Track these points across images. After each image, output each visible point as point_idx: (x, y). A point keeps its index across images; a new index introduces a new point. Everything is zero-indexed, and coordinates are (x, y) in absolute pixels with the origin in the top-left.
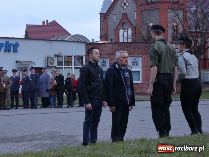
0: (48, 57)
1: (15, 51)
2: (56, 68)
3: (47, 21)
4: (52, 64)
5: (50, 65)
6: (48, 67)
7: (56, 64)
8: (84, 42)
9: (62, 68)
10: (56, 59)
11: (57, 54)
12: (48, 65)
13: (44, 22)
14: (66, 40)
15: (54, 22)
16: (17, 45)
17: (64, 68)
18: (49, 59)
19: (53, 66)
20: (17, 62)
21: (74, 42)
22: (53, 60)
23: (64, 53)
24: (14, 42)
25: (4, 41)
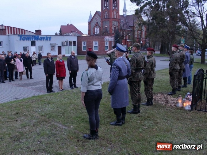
1: (50, 40)
2: (66, 46)
3: (69, 24)
4: (64, 44)
5: (63, 45)
6: (63, 46)
7: (65, 44)
9: (68, 46)
10: (66, 43)
11: (66, 41)
13: (67, 24)
14: (70, 35)
15: (71, 25)
16: (50, 38)
20: (50, 44)
22: (65, 43)
23: (69, 40)
24: (49, 37)
25: (45, 36)
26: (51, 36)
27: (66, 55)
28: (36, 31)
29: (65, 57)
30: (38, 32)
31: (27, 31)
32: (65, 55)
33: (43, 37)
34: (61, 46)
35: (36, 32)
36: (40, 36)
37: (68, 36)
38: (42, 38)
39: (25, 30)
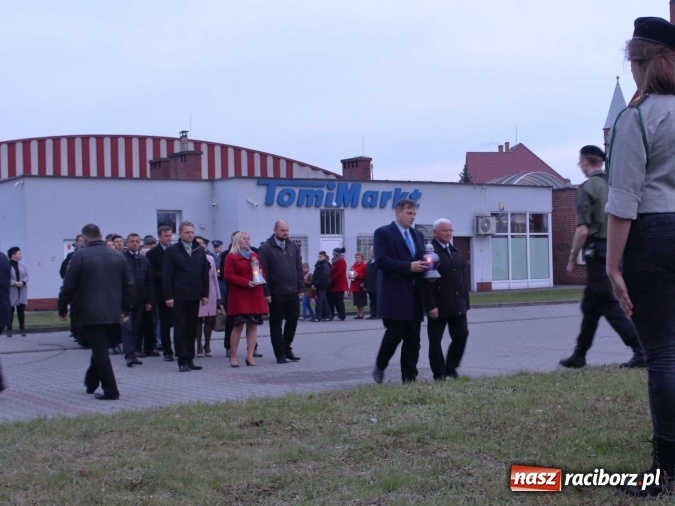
0: (477, 217)
2: (493, 236)
3: (507, 144)
4: (485, 229)
5: (481, 232)
6: (479, 236)
7: (493, 229)
8: (549, 187)
9: (506, 237)
10: (493, 221)
11: (496, 210)
12: (477, 231)
13: (500, 147)
14: (515, 183)
15: (521, 146)
16: (417, 194)
17: (509, 237)
18: (480, 221)
19: (488, 233)
21: (535, 186)
22: (488, 222)
23: (509, 209)
24: (410, 190)
25: (391, 189)
26: (421, 189)
27: (495, 286)
28: (346, 163)
29: (488, 293)
30: (358, 167)
31: (302, 165)
32: (489, 284)
33: (381, 189)
34: (467, 240)
35: (344, 167)
36: (365, 188)
37: (506, 185)
38: (373, 195)
39: (290, 162)
